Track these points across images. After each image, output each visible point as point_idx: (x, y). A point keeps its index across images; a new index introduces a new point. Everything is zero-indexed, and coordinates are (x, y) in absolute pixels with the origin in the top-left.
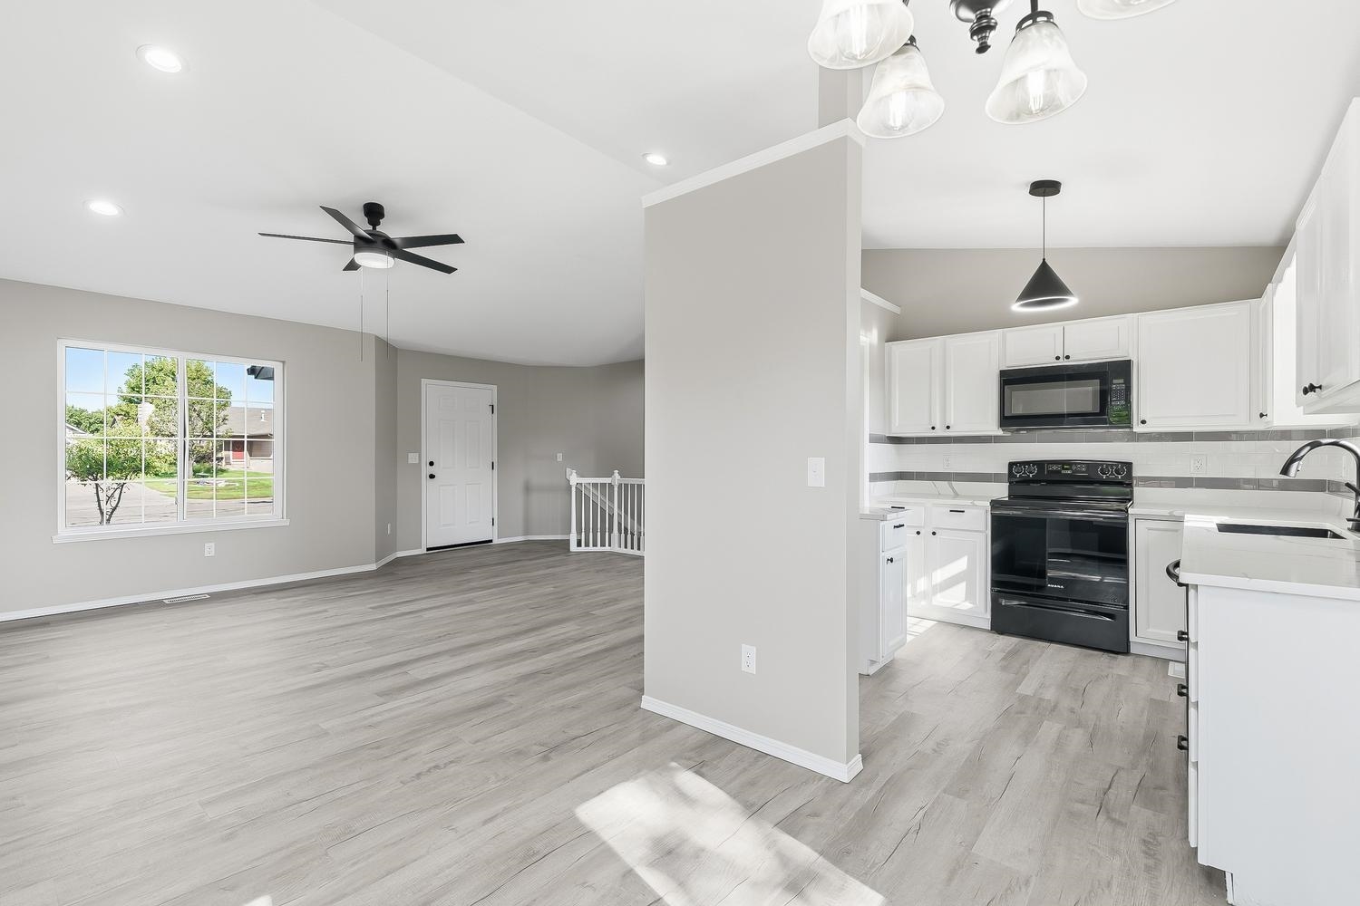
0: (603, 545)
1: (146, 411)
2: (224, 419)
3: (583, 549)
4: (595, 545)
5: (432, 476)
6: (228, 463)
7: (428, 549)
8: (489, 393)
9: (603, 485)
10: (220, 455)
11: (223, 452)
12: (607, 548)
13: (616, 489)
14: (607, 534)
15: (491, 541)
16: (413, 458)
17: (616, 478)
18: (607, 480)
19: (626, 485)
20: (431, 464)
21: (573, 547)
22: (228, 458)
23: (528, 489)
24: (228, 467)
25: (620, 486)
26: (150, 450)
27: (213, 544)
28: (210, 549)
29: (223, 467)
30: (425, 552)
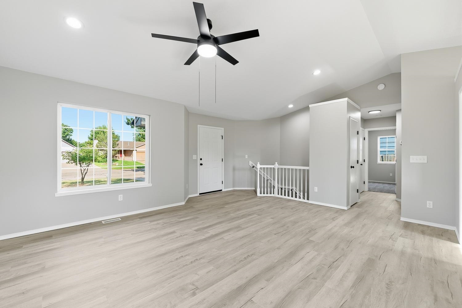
0: (271, 193)
1: (95, 142)
2: (118, 145)
3: (262, 195)
4: (267, 193)
5: (201, 164)
6: (119, 158)
7: (200, 194)
8: (221, 131)
9: (271, 168)
10: (116, 156)
11: (117, 155)
12: (272, 195)
13: (276, 170)
14: (272, 189)
15: (221, 190)
16: (194, 157)
17: (276, 166)
18: (272, 166)
19: (282, 169)
20: (201, 159)
21: (258, 194)
22: (118, 156)
23: (234, 169)
24: (118, 159)
25: (278, 169)
26: (97, 154)
27: (122, 195)
28: (121, 198)
29: (117, 159)
30: (199, 195)
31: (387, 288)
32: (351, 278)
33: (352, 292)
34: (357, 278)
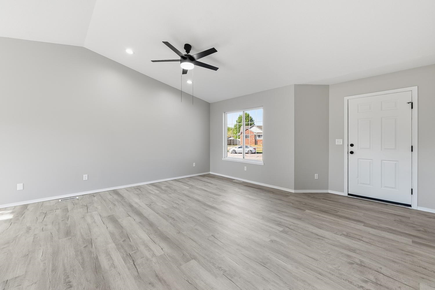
5: (352, 153)
7: (349, 195)
15: (410, 206)
16: (339, 142)
20: (352, 145)
30: (347, 195)
31: (70, 282)
32: (105, 263)
33: (94, 254)
34: (101, 266)
